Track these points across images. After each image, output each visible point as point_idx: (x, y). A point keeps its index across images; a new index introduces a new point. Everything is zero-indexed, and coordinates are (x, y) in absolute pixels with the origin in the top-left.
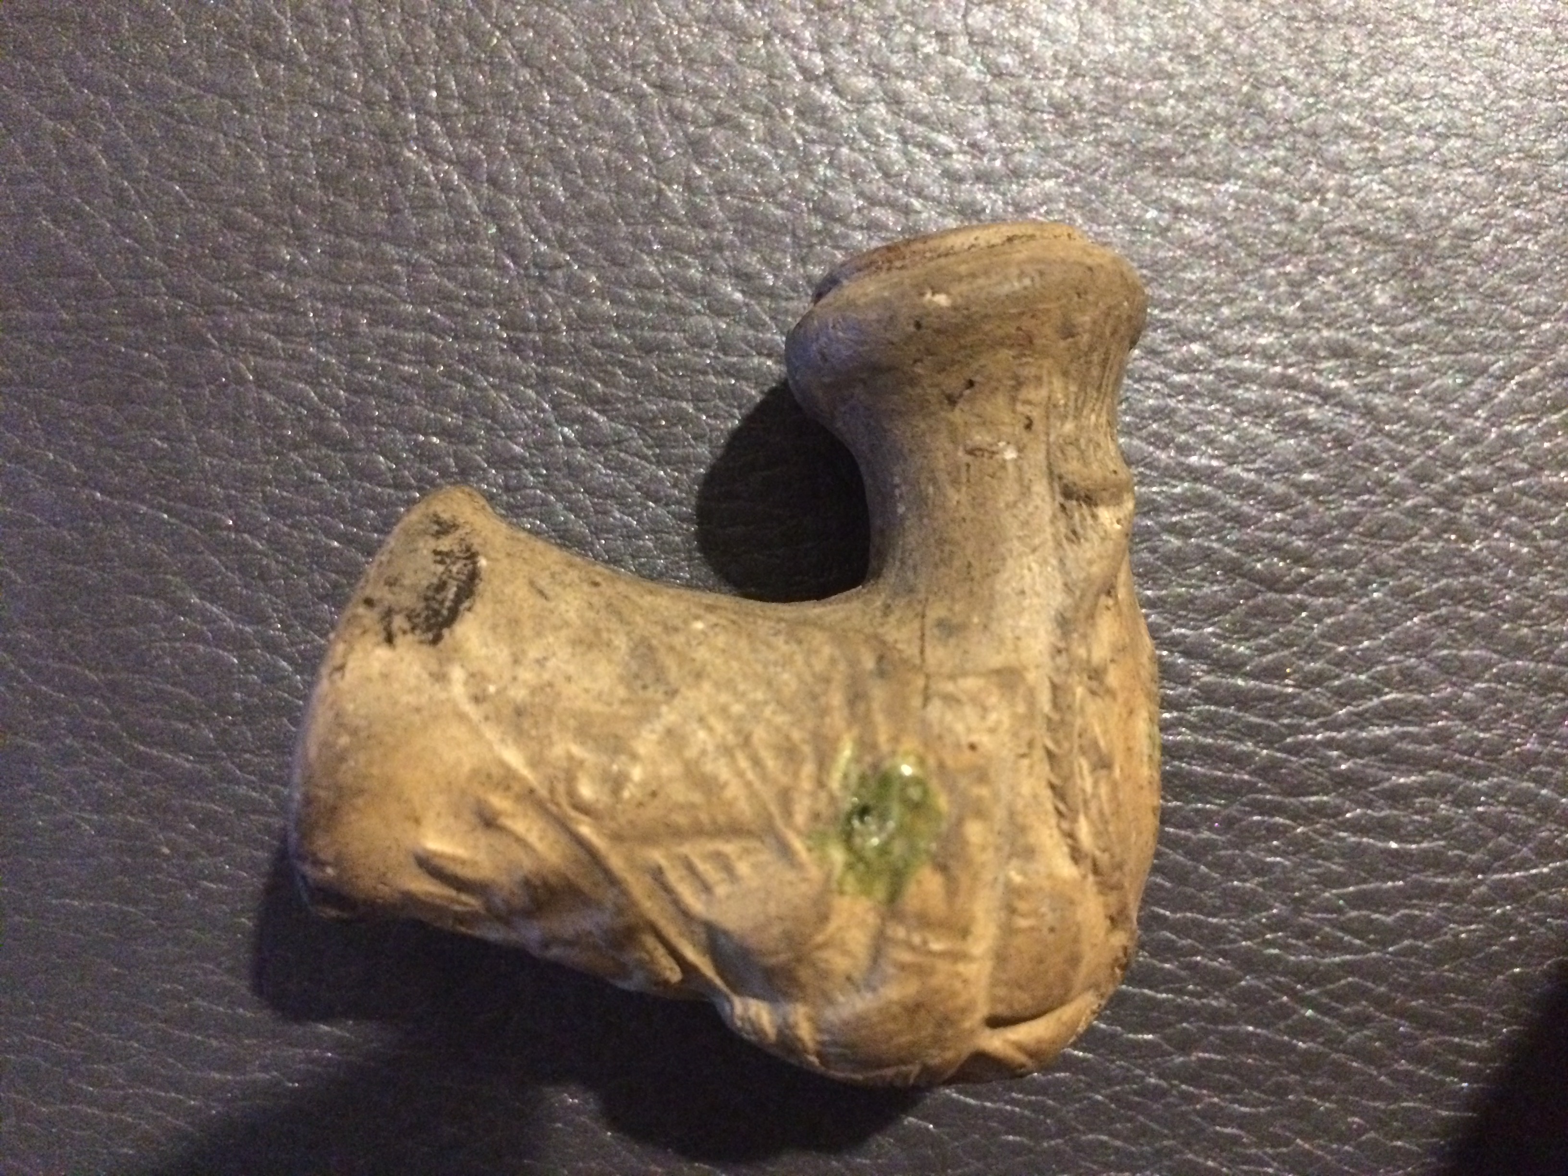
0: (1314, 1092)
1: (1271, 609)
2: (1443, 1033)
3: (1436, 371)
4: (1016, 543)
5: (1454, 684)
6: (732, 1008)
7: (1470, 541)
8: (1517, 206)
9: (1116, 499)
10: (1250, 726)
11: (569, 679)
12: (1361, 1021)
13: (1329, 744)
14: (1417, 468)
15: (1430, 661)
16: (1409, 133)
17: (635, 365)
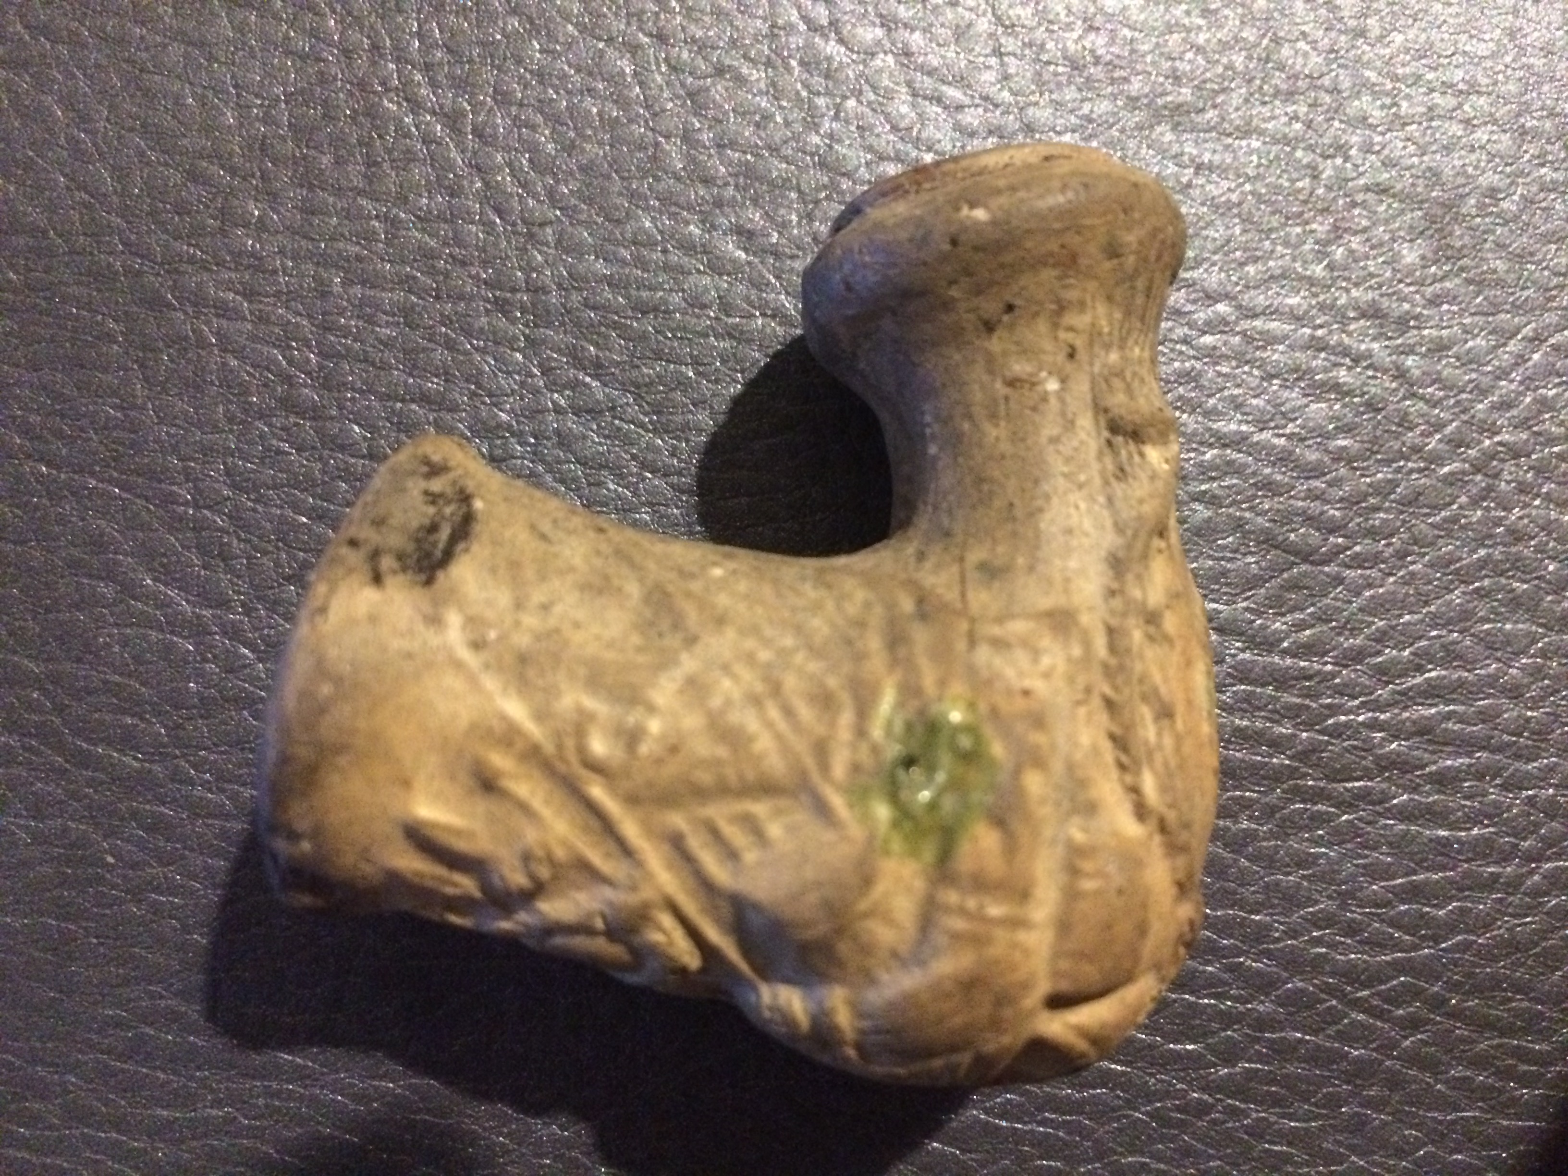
0: (1367, 1103)
1: (1306, 582)
2: (1502, 1035)
3: (1467, 332)
4: (1061, 481)
5: (1499, 660)
6: (758, 996)
7: (1508, 509)
8: (1543, 165)
9: (1162, 439)
10: (1289, 707)
11: (577, 625)
12: (1414, 1024)
13: (1374, 725)
14: (1452, 433)
15: (1472, 635)
16: (1432, 90)
17: (631, 326)
